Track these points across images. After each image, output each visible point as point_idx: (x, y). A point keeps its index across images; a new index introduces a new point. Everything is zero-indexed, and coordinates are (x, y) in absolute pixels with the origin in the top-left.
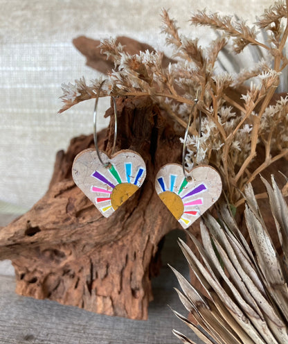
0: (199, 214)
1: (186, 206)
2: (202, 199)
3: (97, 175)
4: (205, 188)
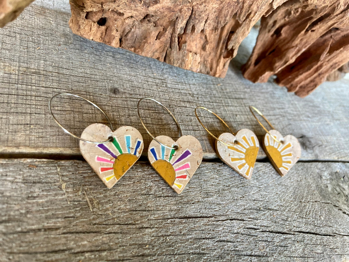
0: (189, 177)
1: (177, 172)
2: (189, 163)
4: (190, 154)
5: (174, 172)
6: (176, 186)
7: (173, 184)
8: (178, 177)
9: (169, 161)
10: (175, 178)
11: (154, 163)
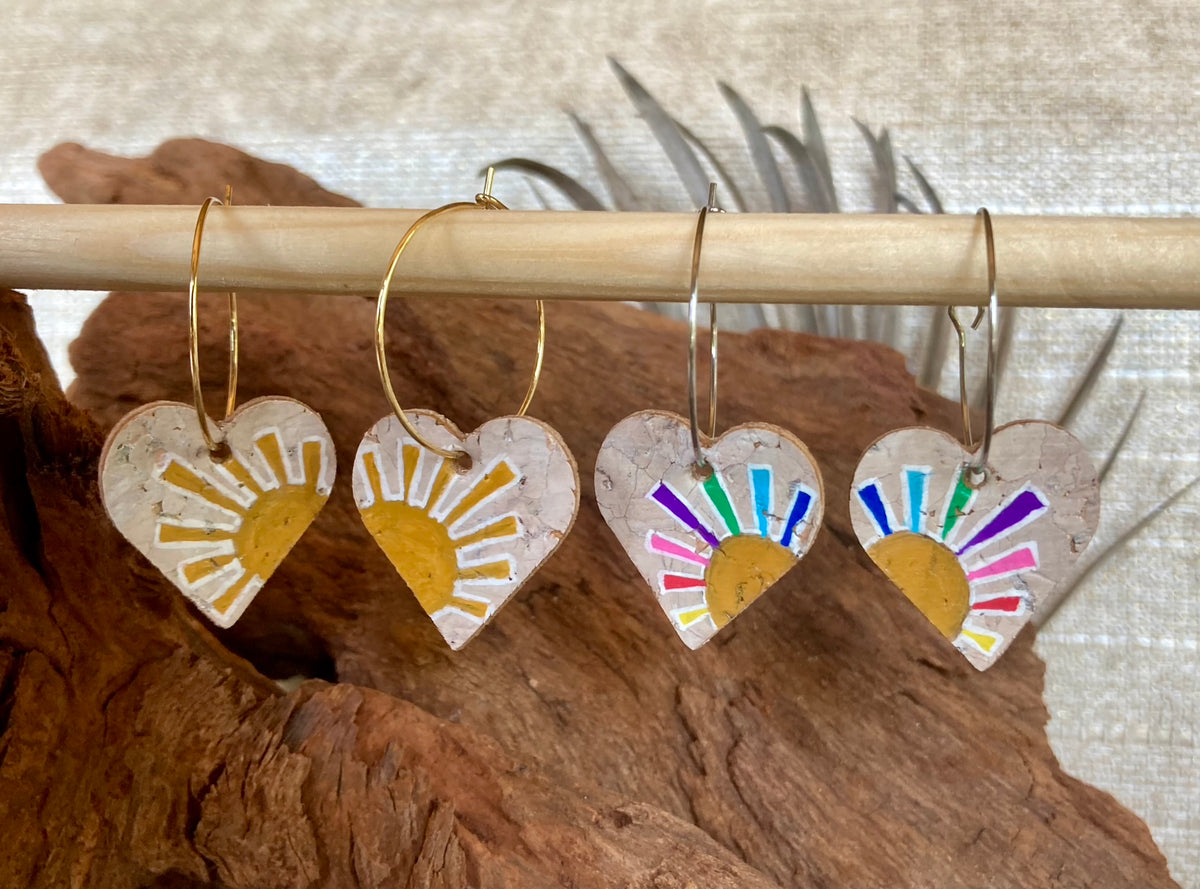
0: (1030, 604)
2: (1032, 546)
3: (664, 495)
4: (1039, 505)
5: (962, 582)
6: (971, 641)
7: (957, 629)
8: (978, 606)
9: (944, 535)
10: (969, 609)
11: (876, 546)
